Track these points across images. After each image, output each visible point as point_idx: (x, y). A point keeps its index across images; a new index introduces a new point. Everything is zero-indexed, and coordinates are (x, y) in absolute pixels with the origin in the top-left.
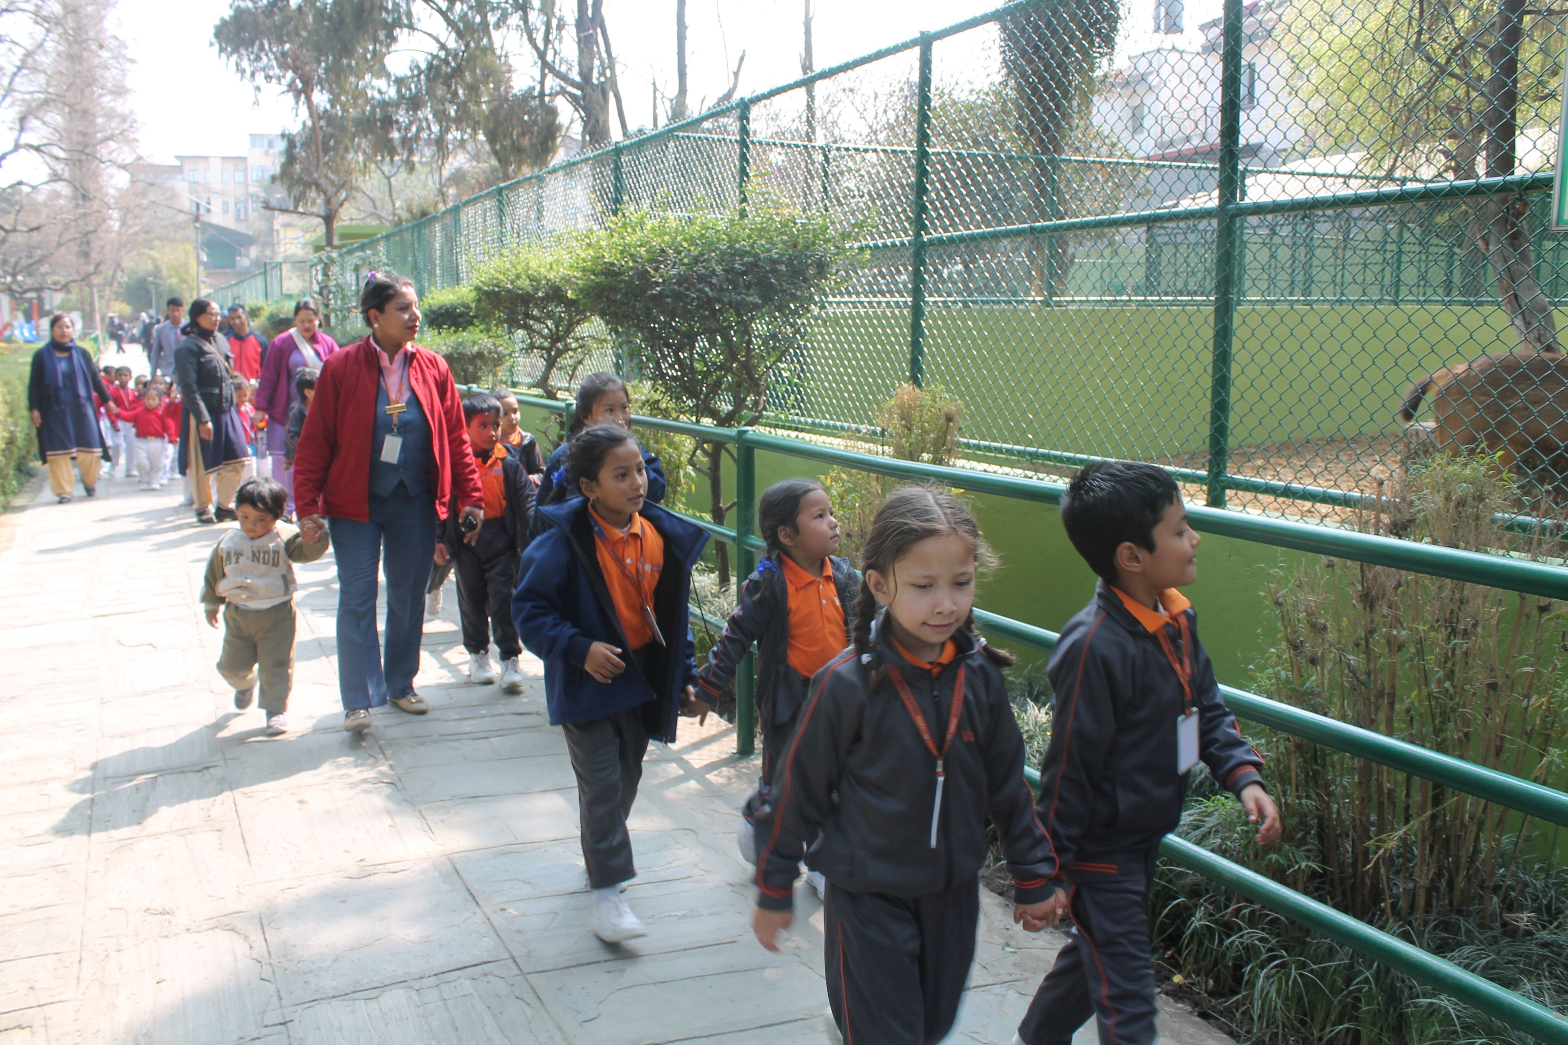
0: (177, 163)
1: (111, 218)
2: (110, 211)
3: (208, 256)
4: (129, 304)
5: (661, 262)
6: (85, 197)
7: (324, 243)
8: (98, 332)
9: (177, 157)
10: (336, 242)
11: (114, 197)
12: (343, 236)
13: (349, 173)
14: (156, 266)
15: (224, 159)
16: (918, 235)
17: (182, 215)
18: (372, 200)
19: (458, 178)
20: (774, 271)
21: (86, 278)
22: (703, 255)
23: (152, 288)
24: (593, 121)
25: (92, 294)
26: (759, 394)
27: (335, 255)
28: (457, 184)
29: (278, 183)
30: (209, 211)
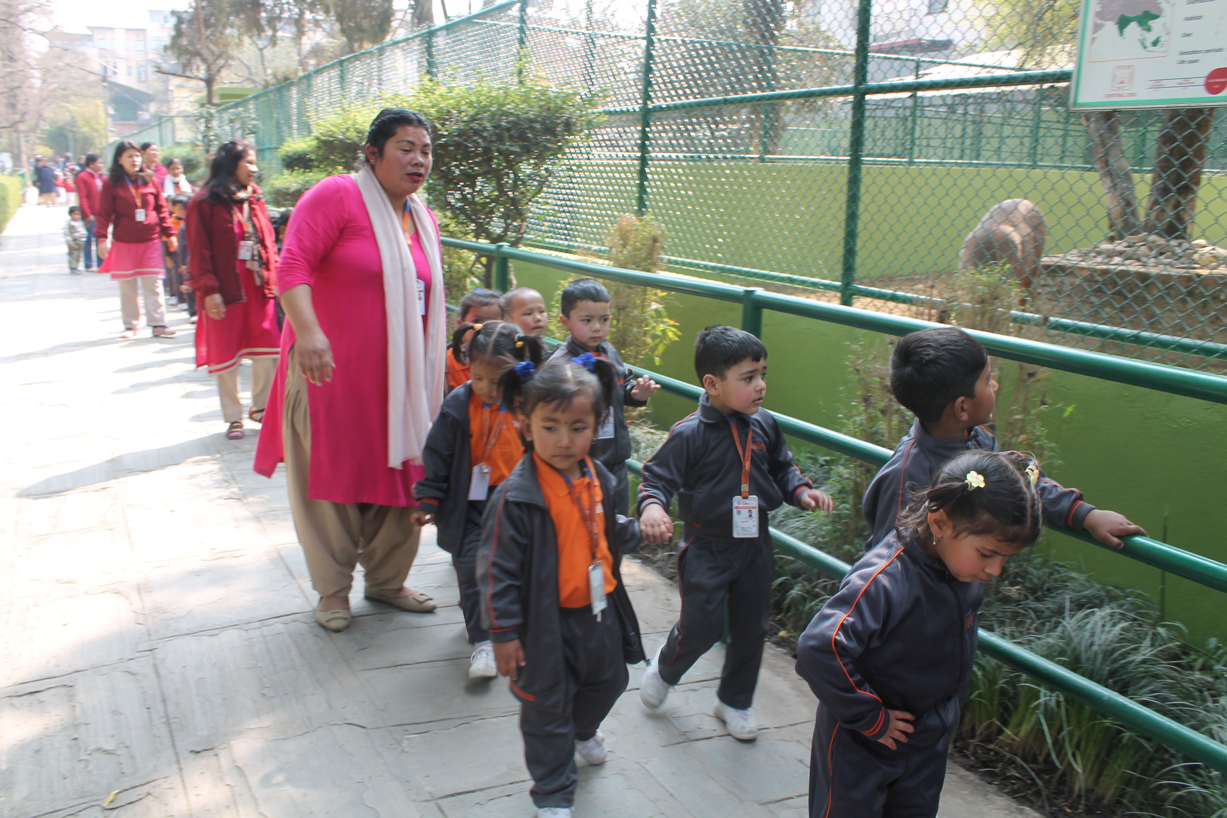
0: (89, 32)
1: (33, 77)
2: (33, 71)
3: (116, 110)
4: (51, 148)
5: (447, 120)
6: (11, 59)
7: (205, 102)
8: (24, 170)
9: (88, 28)
10: (216, 100)
11: (35, 59)
12: (223, 96)
13: (226, 45)
14: (73, 118)
15: (128, 30)
16: (645, 104)
17: (92, 75)
18: (248, 67)
19: (317, 51)
20: (532, 128)
21: (14, 125)
22: (477, 114)
23: (70, 135)
24: (420, 8)
25: (18, 139)
26: (522, 221)
27: (213, 111)
28: (316, 56)
29: (169, 53)
30: (115, 73)
